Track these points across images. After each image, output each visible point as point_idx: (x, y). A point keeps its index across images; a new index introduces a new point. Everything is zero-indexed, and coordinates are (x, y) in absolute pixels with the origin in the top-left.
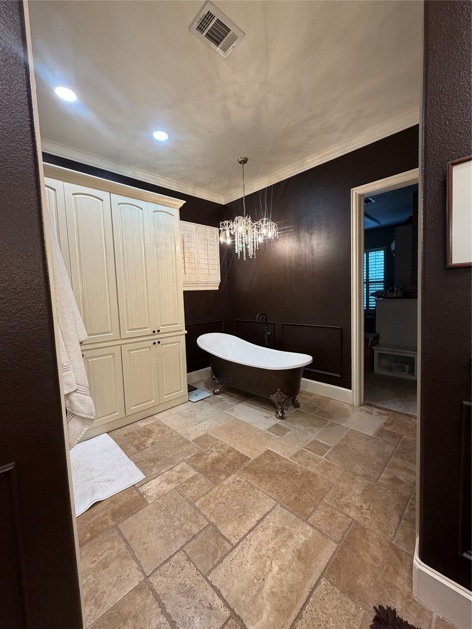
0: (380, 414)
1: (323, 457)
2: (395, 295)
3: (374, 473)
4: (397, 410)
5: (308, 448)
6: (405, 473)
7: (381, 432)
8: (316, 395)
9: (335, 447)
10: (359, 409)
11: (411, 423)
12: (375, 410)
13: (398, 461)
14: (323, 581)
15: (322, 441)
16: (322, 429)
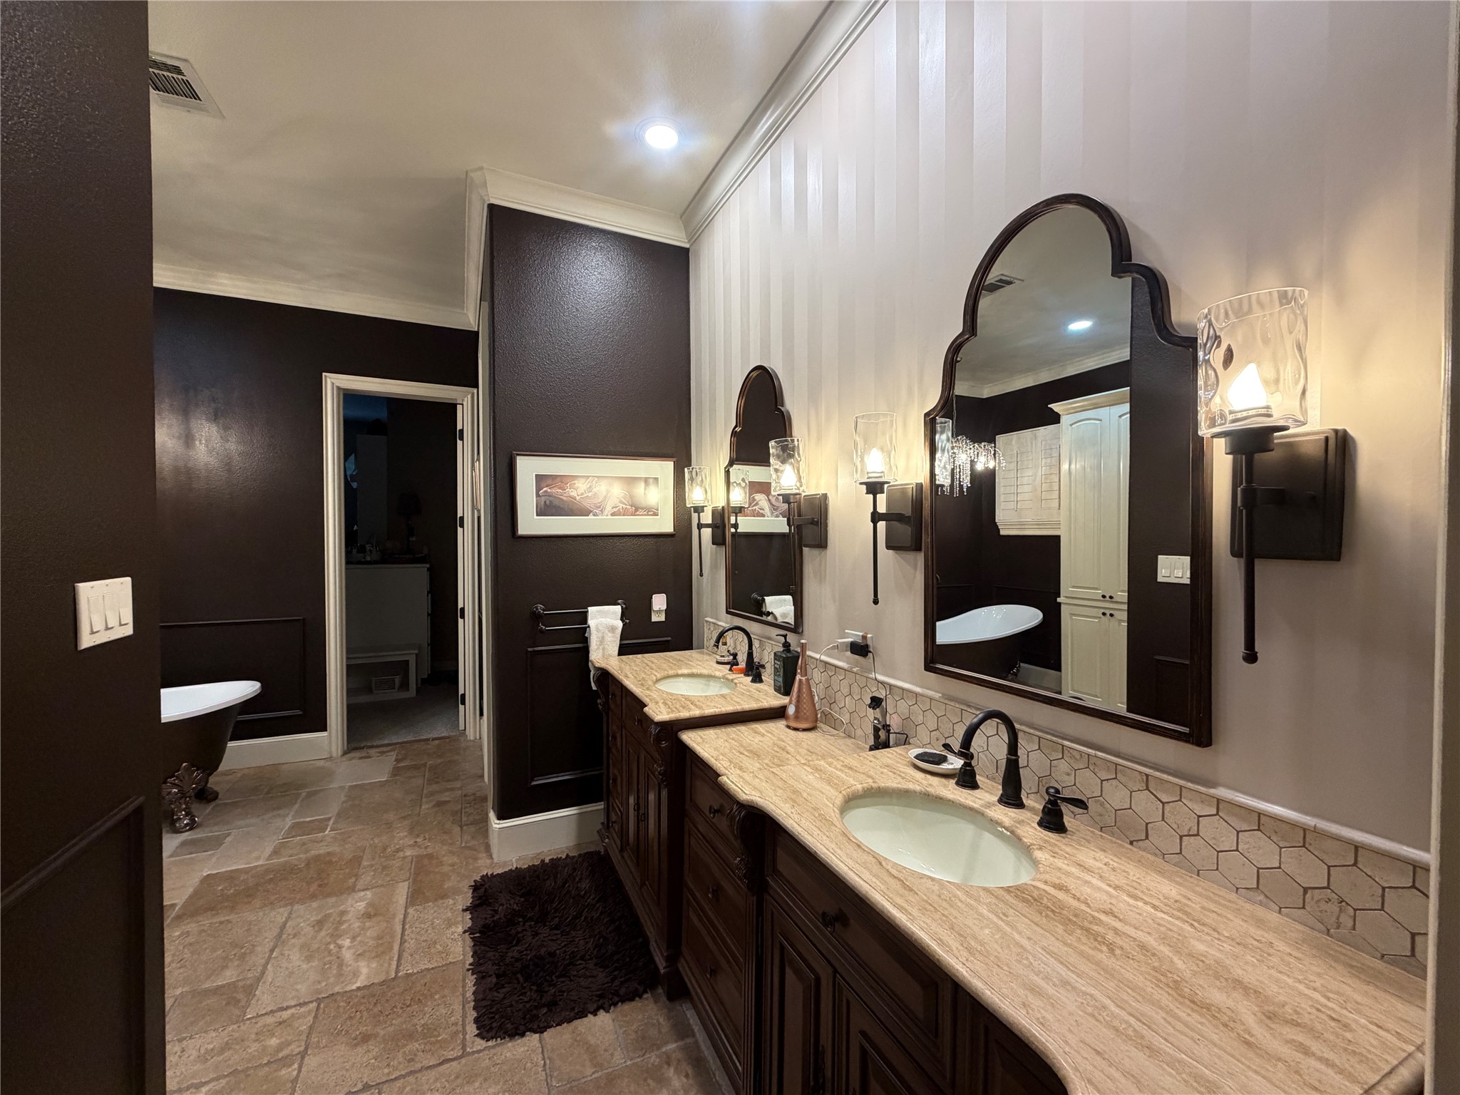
0: (382, 753)
1: (327, 832)
2: (368, 558)
3: (412, 810)
4: (405, 740)
5: (290, 836)
6: (447, 793)
7: (396, 772)
8: (241, 769)
9: (339, 815)
10: (344, 759)
11: (429, 746)
12: (373, 752)
13: (435, 787)
14: (411, 911)
15: (308, 819)
16: (297, 806)
